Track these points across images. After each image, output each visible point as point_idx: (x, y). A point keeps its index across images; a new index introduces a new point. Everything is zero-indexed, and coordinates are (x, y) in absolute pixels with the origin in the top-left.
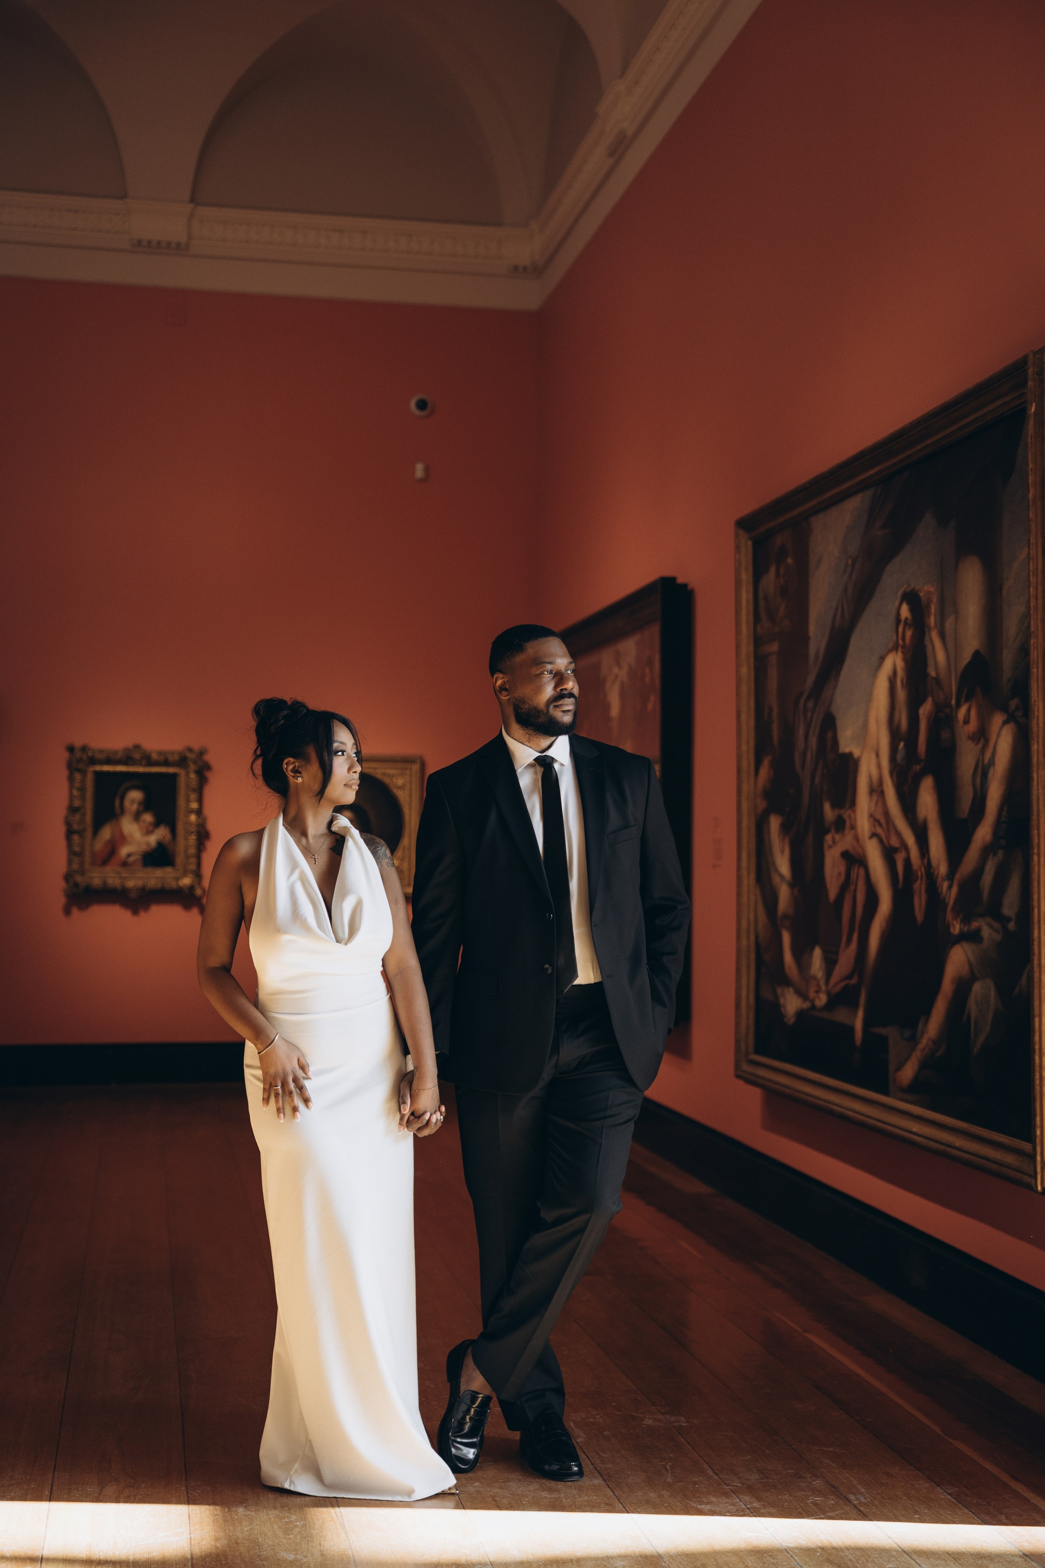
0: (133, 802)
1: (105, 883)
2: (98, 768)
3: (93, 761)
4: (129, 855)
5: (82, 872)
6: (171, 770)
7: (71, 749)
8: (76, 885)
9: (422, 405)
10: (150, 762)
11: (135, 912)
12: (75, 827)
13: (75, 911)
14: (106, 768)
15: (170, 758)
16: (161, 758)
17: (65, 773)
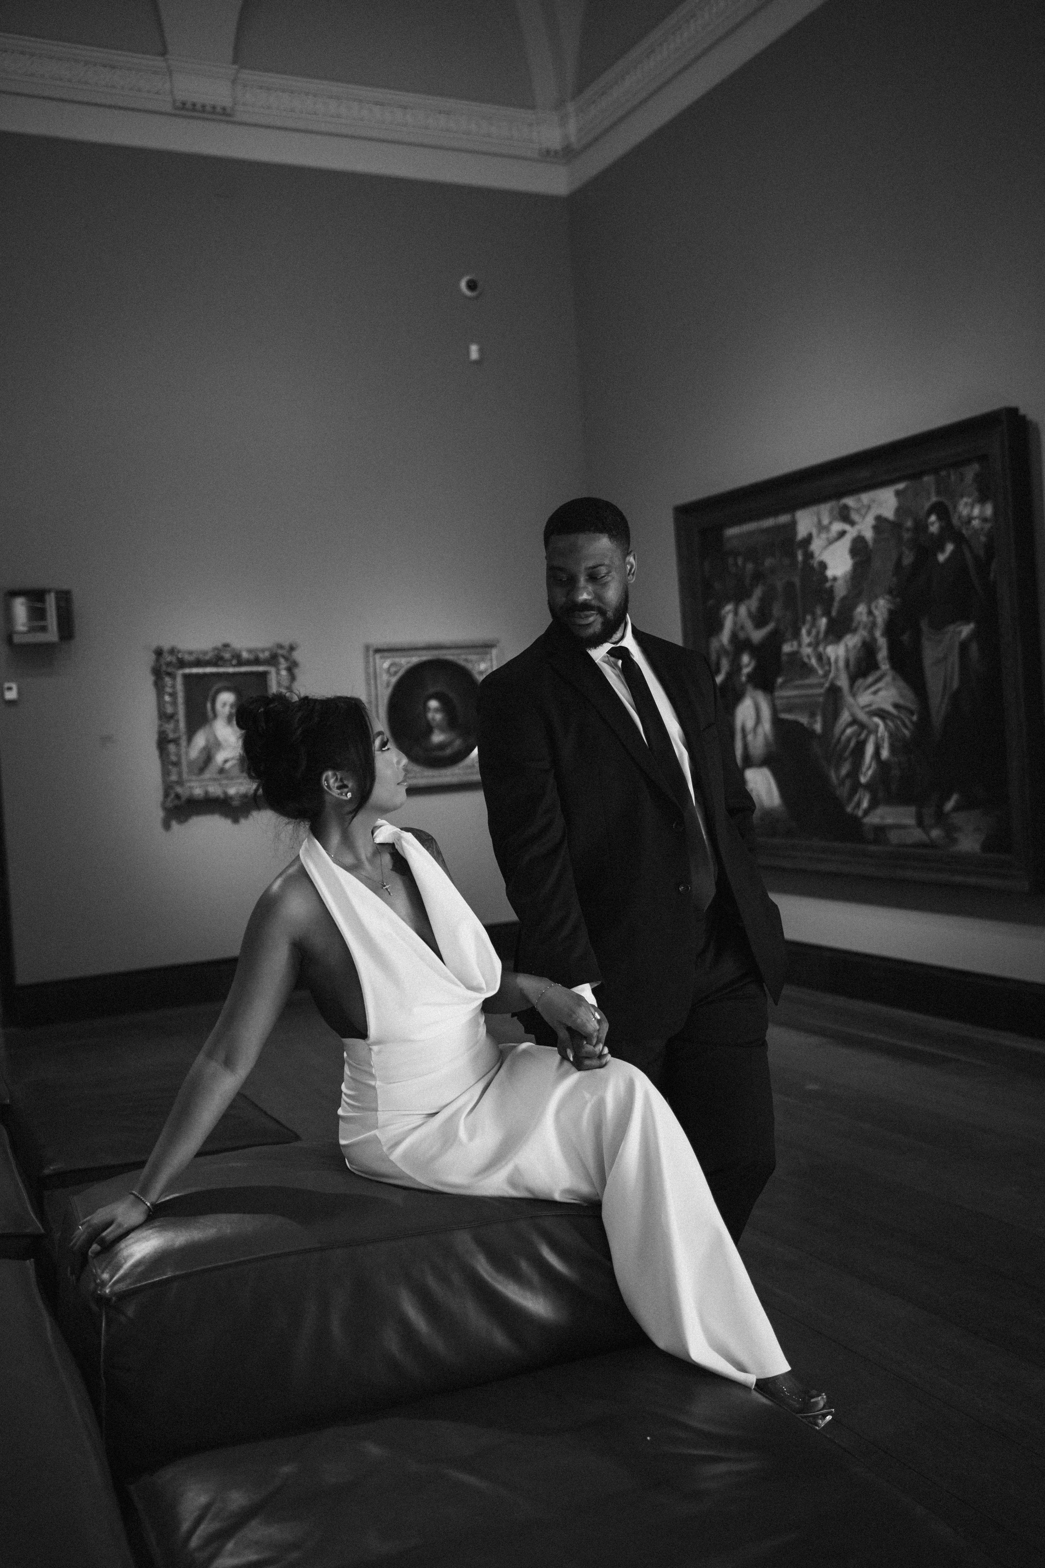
0: (224, 704)
1: (207, 793)
2: (187, 671)
3: (182, 664)
4: (226, 761)
5: (180, 783)
6: (261, 669)
7: (159, 653)
8: (178, 796)
9: (472, 286)
10: (241, 663)
11: (236, 821)
12: (171, 736)
13: (174, 825)
14: (195, 670)
15: (262, 656)
16: (252, 657)
17: (151, 679)
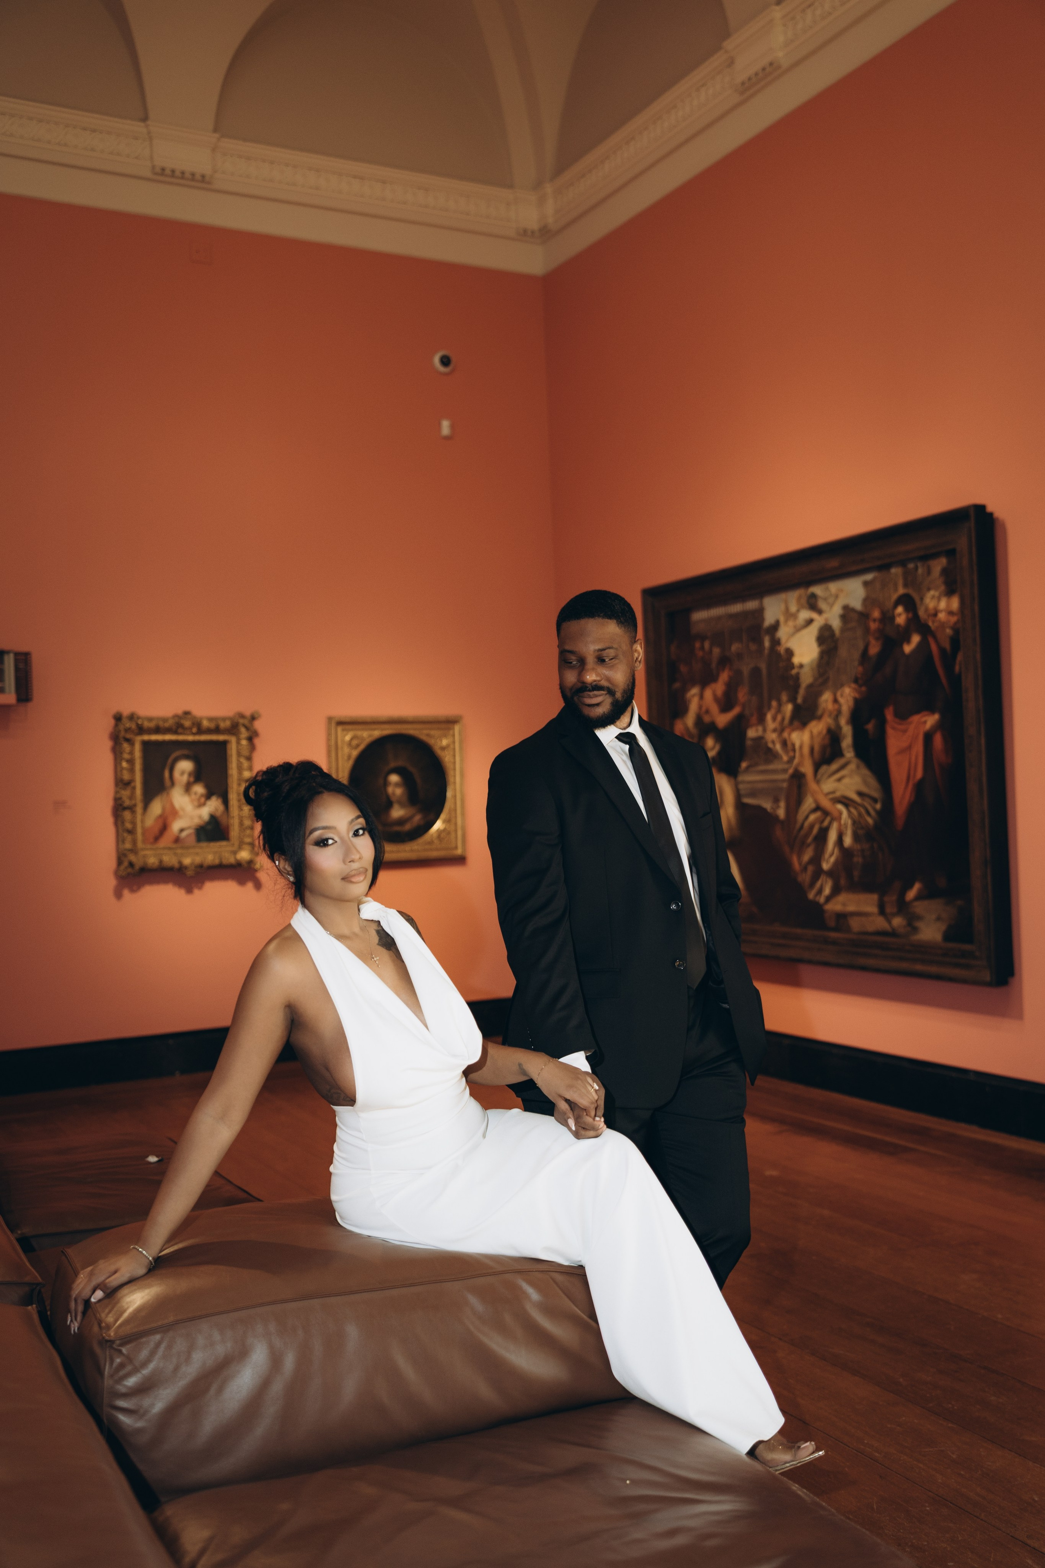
0: (183, 773)
1: (161, 862)
2: (146, 737)
3: (141, 730)
4: (182, 830)
5: (134, 851)
6: (221, 738)
7: (118, 718)
8: (131, 865)
9: (446, 361)
10: (200, 731)
11: (189, 891)
12: (127, 803)
13: (126, 892)
14: (154, 737)
15: (223, 725)
16: (212, 725)
17: (109, 744)
